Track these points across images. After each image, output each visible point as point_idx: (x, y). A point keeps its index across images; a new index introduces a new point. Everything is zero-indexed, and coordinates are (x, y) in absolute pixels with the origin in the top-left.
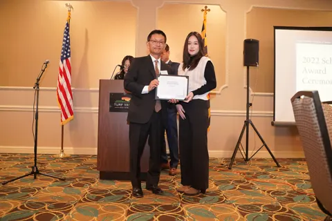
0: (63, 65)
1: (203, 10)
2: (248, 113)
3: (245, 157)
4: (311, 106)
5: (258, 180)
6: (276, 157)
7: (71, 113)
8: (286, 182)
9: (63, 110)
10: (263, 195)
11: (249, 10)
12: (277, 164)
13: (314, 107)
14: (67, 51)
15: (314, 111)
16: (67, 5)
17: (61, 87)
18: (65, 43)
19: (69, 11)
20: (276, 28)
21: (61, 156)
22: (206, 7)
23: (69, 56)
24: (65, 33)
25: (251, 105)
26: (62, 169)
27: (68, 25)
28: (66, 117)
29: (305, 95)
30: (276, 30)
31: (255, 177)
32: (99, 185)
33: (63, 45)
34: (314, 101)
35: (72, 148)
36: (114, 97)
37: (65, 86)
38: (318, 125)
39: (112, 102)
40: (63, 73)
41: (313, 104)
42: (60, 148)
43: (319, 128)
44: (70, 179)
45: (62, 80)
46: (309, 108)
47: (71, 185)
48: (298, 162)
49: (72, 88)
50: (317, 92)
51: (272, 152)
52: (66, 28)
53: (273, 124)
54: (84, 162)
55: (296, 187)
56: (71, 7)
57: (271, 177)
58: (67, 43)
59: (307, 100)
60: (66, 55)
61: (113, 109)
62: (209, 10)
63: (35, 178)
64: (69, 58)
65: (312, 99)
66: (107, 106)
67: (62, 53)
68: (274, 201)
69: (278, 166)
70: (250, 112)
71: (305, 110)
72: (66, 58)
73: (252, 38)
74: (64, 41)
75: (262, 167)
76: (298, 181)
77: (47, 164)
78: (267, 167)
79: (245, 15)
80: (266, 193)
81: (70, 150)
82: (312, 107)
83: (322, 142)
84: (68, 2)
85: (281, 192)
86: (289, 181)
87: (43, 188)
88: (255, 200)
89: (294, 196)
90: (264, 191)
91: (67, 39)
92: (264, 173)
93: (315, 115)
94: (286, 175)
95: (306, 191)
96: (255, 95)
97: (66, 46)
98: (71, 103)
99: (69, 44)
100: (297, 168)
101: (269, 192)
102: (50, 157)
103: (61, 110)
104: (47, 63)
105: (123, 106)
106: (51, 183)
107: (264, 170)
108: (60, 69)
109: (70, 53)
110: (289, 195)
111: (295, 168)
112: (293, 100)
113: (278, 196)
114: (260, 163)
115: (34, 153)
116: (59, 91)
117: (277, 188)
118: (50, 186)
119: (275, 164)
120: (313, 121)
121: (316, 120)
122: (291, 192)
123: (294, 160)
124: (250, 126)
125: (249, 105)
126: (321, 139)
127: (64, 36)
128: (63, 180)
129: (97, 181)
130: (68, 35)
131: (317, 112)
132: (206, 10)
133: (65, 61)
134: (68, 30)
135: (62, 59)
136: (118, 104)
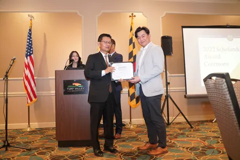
0: (27, 60)
1: (130, 16)
2: (167, 89)
3: (167, 122)
4: (223, 85)
5: (178, 139)
6: (189, 121)
7: (35, 97)
8: (199, 139)
10: (183, 151)
11: (163, 16)
12: (191, 126)
13: (226, 87)
14: (30, 50)
15: (227, 89)
16: (29, 15)
17: (27, 77)
18: (28, 44)
19: (31, 20)
20: (183, 27)
21: (28, 130)
22: (132, 14)
23: (32, 54)
24: (28, 36)
25: (169, 83)
26: (29, 141)
27: (30, 30)
28: (31, 100)
29: (217, 77)
30: (184, 29)
31: (176, 137)
32: (58, 152)
33: (27, 45)
34: (226, 81)
35: (36, 123)
37: (29, 76)
38: (230, 101)
40: (28, 66)
41: (225, 84)
42: (28, 124)
43: (231, 103)
44: (35, 149)
45: (27, 72)
46: (222, 87)
47: (36, 153)
48: (205, 123)
49: (35, 78)
50: (228, 74)
51: (186, 117)
52: (29, 33)
53: (185, 97)
54: (46, 134)
55: (207, 143)
56: (32, 17)
57: (188, 136)
58: (30, 44)
59: (220, 81)
60: (29, 52)
61: (67, 92)
62: (135, 16)
63: (7, 150)
64: (32, 55)
65: (224, 80)
66: (62, 90)
67: (27, 51)
68: (192, 155)
69: (192, 128)
70: (169, 88)
71: (217, 89)
72: (30, 55)
73: (166, 35)
74: (28, 42)
75: (180, 129)
76: (207, 138)
77: (17, 137)
78: (183, 128)
79: (161, 19)
80: (185, 150)
81: (35, 125)
82: (225, 86)
83: (234, 114)
84: (30, 14)
85: (196, 148)
86: (200, 138)
87: (13, 158)
88: (178, 156)
89: (206, 151)
90: (184, 148)
91: (30, 41)
92: (182, 134)
93: (228, 93)
94: (198, 134)
95: (214, 146)
96: (171, 76)
97: (29, 47)
98: (35, 89)
99: (31, 44)
100: (206, 128)
101: (187, 148)
102: (19, 131)
103: (27, 95)
104: (14, 59)
105: (74, 89)
106: (19, 153)
107: (182, 131)
108: (25, 63)
109: (32, 51)
110: (202, 150)
111: (203, 128)
112: (205, 80)
113: (194, 152)
114: (178, 126)
115: (5, 129)
116: (25, 80)
117: (193, 145)
118: (18, 156)
119: (190, 126)
120: (226, 97)
121: (228, 97)
122: (203, 147)
123: (202, 122)
124: (169, 99)
125: (168, 84)
126: (233, 112)
127: (28, 39)
128: (30, 150)
129: (57, 148)
130: (31, 38)
131: (229, 90)
132: (133, 16)
133: (28, 57)
134: (30, 34)
135: (27, 56)
136: (70, 88)
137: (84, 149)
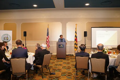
0: (47, 37)
9: (48, 46)
11: (87, 23)
20: (92, 27)
27: (48, 28)
36: (59, 45)
37: (48, 41)
39: (59, 46)
45: (47, 40)
53: (91, 48)
61: (59, 47)
62: (77, 25)
66: (58, 47)
91: (48, 31)
97: (48, 33)
129: (57, 59)
135: (47, 35)
136: (60, 46)
137: (63, 60)
